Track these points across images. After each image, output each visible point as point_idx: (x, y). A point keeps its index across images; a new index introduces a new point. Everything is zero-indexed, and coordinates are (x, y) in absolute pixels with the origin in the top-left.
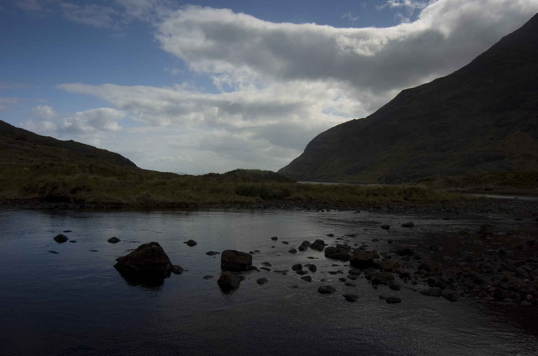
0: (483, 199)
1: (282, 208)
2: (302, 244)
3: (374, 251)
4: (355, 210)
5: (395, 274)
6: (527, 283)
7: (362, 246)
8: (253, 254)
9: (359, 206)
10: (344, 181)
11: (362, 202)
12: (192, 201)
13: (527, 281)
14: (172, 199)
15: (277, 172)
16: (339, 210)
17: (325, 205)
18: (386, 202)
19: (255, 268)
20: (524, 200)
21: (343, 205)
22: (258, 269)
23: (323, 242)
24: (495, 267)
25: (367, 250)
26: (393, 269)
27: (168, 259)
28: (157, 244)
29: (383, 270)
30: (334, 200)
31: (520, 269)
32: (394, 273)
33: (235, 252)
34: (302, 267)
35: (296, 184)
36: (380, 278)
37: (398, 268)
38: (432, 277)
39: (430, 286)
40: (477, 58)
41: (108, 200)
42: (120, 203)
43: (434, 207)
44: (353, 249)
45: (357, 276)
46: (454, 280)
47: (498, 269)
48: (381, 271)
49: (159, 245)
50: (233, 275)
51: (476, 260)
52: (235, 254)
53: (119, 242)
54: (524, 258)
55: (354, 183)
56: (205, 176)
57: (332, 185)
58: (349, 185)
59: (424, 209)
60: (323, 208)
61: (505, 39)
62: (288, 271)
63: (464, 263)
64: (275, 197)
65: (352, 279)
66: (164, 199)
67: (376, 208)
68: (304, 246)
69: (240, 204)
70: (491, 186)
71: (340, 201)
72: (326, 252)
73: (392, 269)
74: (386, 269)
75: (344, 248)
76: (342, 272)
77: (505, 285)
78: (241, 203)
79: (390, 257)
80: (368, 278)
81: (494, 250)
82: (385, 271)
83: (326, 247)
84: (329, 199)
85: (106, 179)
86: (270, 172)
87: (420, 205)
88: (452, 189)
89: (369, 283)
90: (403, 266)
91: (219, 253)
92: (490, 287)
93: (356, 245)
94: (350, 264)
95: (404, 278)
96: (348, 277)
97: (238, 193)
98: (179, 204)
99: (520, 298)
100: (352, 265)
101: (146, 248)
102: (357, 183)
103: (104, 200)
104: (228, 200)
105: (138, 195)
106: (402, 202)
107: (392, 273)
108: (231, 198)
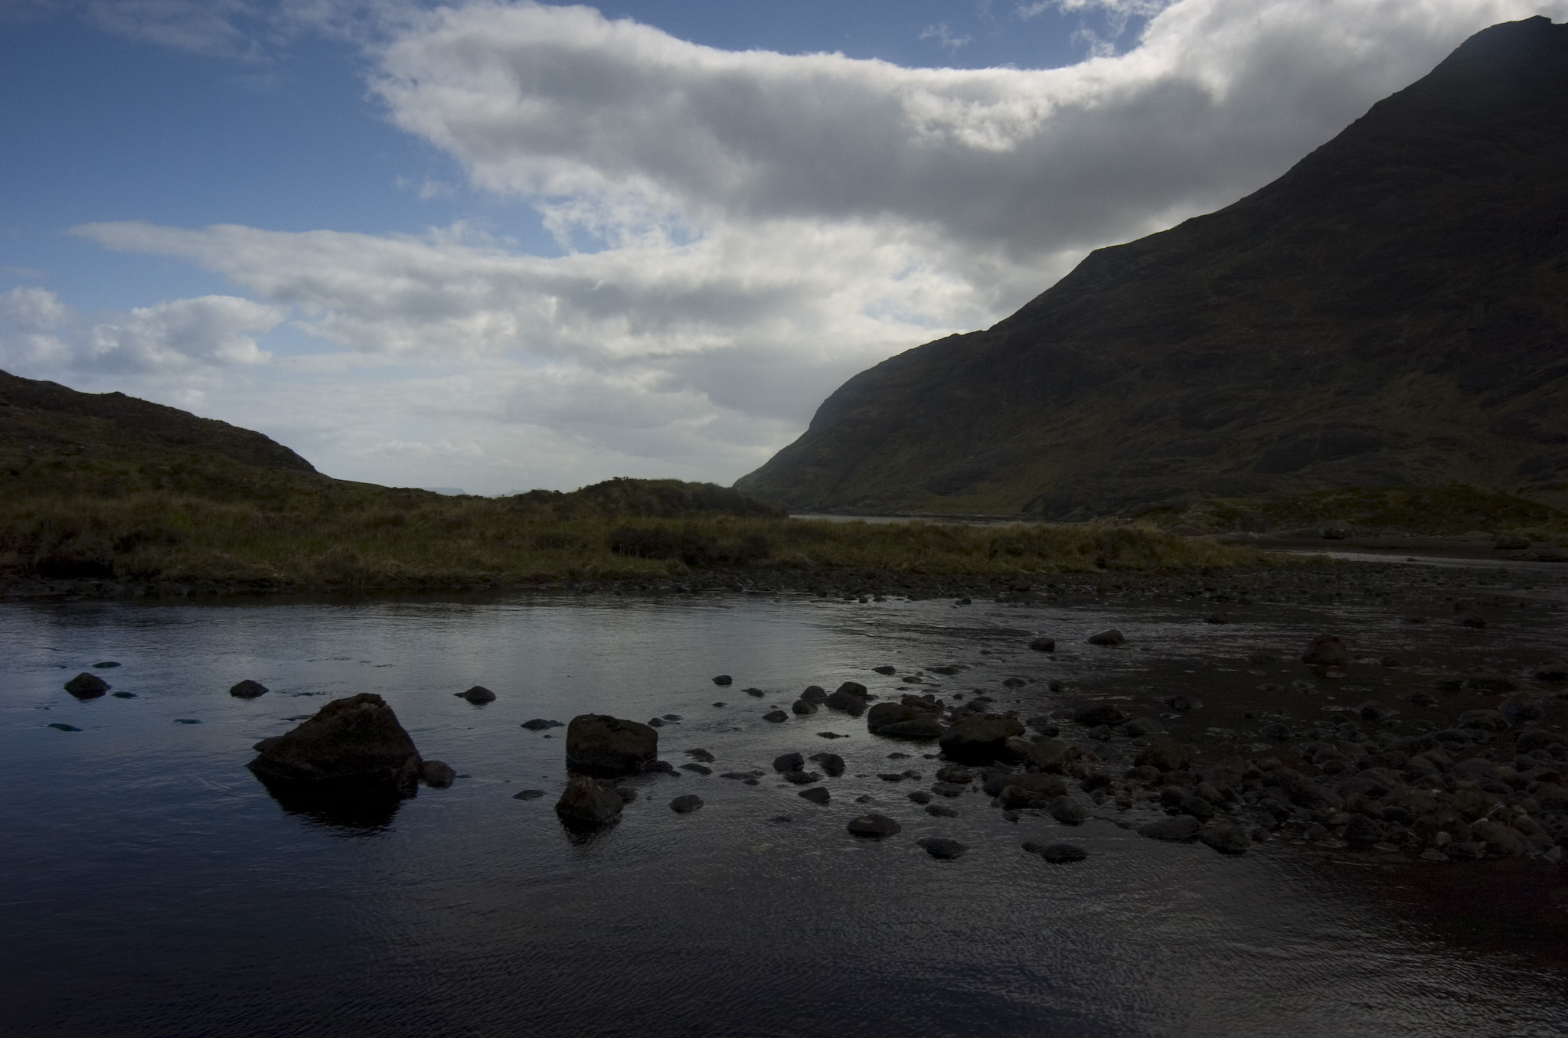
1: (744, 590)
2: (802, 696)
3: (1010, 715)
4: (958, 596)
5: (1068, 780)
6: (1438, 799)
7: (975, 699)
9: (968, 586)
11: (977, 572)
12: (482, 573)
13: (1437, 794)
14: (420, 567)
15: (731, 486)
16: (909, 598)
17: (871, 582)
19: (665, 768)
21: (921, 584)
22: (676, 769)
23: (864, 689)
24: (1352, 756)
25: (990, 712)
26: (1062, 766)
27: (410, 742)
28: (376, 700)
29: (1035, 768)
30: (897, 569)
31: (1418, 760)
32: (1067, 776)
33: (607, 720)
34: (803, 763)
35: (786, 521)
36: (1027, 793)
37: (1079, 763)
39: (1168, 813)
41: (229, 571)
42: (264, 580)
43: (1182, 587)
44: (950, 708)
45: (961, 786)
46: (1236, 796)
47: (1357, 760)
48: (1030, 771)
49: (384, 703)
50: (600, 788)
51: (1296, 735)
52: (608, 727)
54: (1430, 729)
55: (952, 518)
56: (520, 498)
57: (891, 525)
58: (940, 524)
59: (1153, 591)
60: (863, 590)
62: (762, 774)
63: (1263, 747)
64: (723, 558)
65: (947, 795)
66: (398, 566)
67: (1016, 590)
69: (622, 582)
70: (1341, 526)
71: (914, 571)
72: (871, 718)
73: (1060, 765)
75: (922, 706)
76: (917, 775)
77: (1377, 807)
78: (625, 578)
79: (1054, 732)
80: (992, 791)
82: (1041, 770)
83: (872, 704)
84: (882, 566)
85: (225, 508)
86: (711, 489)
87: (1143, 580)
88: (1234, 534)
89: (994, 805)
90: (1093, 755)
91: (561, 725)
92: (1335, 814)
93: (958, 697)
94: (942, 753)
95: (1095, 791)
96: (935, 790)
97: (616, 549)
99: (1417, 842)
100: (945, 756)
101: (343, 710)
102: (964, 519)
103: (218, 572)
104: (588, 568)
105: (321, 555)
106: (1091, 572)
107: (1059, 776)
108: (596, 564)
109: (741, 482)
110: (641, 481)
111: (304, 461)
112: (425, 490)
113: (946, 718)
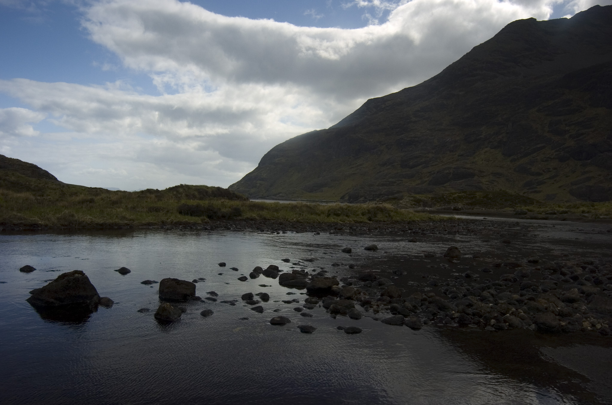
0: (451, 220)
1: (232, 229)
2: (253, 271)
3: (334, 277)
4: (315, 231)
5: (355, 302)
6: (491, 307)
7: (321, 271)
8: (197, 282)
9: (319, 228)
10: (303, 199)
11: (323, 222)
12: (126, 222)
13: (492, 305)
14: (101, 219)
15: (227, 188)
16: (296, 232)
17: (281, 226)
18: (348, 222)
19: (198, 299)
20: (493, 221)
21: (301, 227)
23: (277, 268)
24: (461, 292)
25: (326, 276)
27: (95, 289)
28: (81, 273)
29: (343, 297)
30: (291, 221)
31: (485, 293)
32: (355, 300)
33: (176, 280)
34: (253, 296)
35: (248, 202)
36: (339, 307)
37: (360, 295)
38: (395, 305)
39: (393, 314)
40: (447, 68)
41: (20, 221)
42: (35, 224)
43: (400, 228)
44: (311, 275)
45: (314, 305)
46: (418, 307)
47: (463, 293)
48: (340, 299)
49: (84, 274)
50: (172, 307)
51: (441, 284)
52: (176, 283)
53: (35, 271)
54: (490, 282)
55: (314, 201)
56: (142, 192)
57: (289, 204)
58: (308, 204)
59: (389, 230)
60: (278, 229)
61: (476, 49)
62: (237, 301)
63: (429, 289)
64: (224, 217)
65: (309, 308)
66: (91, 219)
67: (337, 229)
68: (256, 273)
70: (460, 206)
71: (298, 221)
72: (280, 279)
73: (352, 296)
74: (346, 297)
75: (300, 274)
76: (297, 301)
77: (470, 311)
78: (184, 224)
79: (351, 284)
80: (326, 307)
81: (460, 274)
82: (346, 298)
83: (281, 273)
84: (286, 220)
85: (19, 195)
86: (219, 188)
87: (386, 226)
88: (420, 208)
89: (327, 312)
90: (365, 292)
91: (156, 282)
92: (454, 313)
93: (314, 271)
94: (307, 292)
95: (365, 306)
96: (304, 307)
97: (180, 213)
98: (110, 225)
99: (484, 324)
100: (308, 293)
101: (67, 277)
102: (318, 202)
103: (15, 221)
104: (169, 220)
105: (59, 214)
106: (366, 223)
107: (352, 301)
108: (173, 218)
109: (231, 186)
110: (191, 185)
111: (53, 176)
112: (103, 188)
113: (309, 279)
